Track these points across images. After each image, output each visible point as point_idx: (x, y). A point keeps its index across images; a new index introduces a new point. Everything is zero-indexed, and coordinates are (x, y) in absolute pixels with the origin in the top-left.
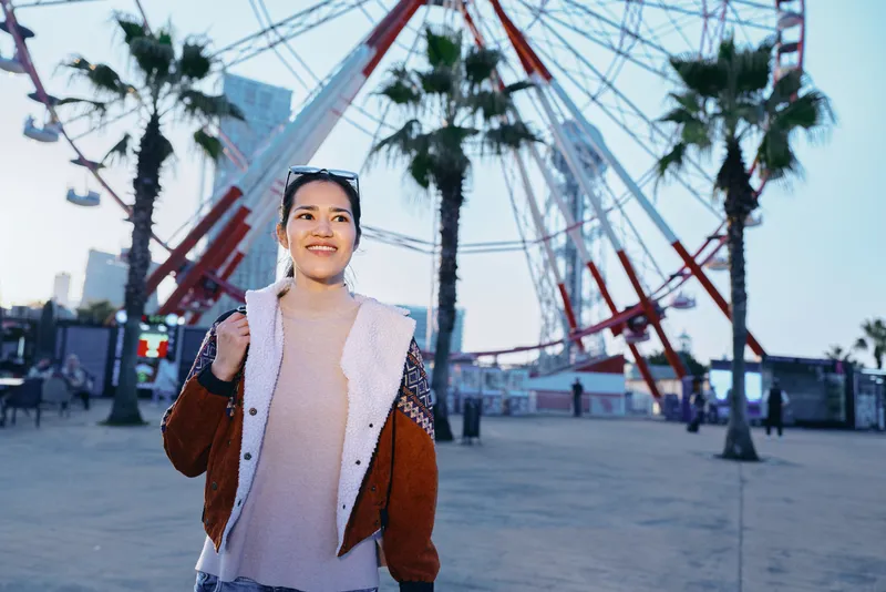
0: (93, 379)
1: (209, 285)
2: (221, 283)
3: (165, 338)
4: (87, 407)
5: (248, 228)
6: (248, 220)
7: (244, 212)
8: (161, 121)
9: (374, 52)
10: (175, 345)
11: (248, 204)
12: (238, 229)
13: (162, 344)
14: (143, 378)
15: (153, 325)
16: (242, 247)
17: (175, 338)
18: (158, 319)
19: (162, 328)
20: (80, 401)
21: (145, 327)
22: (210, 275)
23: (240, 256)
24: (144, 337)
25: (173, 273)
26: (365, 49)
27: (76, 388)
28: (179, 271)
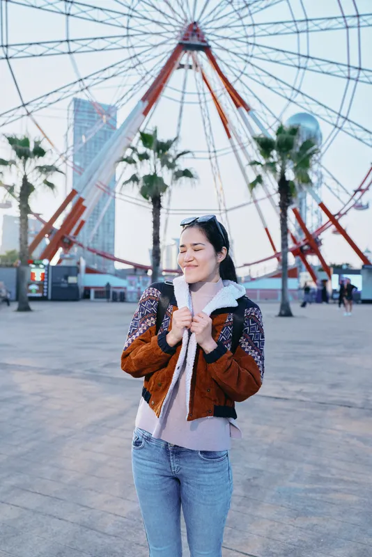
0: (10, 293)
1: (66, 240)
2: (72, 239)
3: (44, 271)
4: (9, 305)
5: (84, 208)
6: (84, 203)
7: (81, 200)
8: (28, 177)
9: (146, 103)
10: (48, 274)
11: (83, 196)
12: (79, 208)
13: (43, 274)
14: (34, 291)
15: (37, 265)
16: (83, 217)
17: (48, 271)
18: (39, 262)
19: (41, 266)
20: (6, 303)
21: (33, 266)
22: (65, 235)
23: (83, 223)
24: (33, 271)
25: (47, 235)
26: (141, 103)
27: (3, 297)
28: (50, 234)
